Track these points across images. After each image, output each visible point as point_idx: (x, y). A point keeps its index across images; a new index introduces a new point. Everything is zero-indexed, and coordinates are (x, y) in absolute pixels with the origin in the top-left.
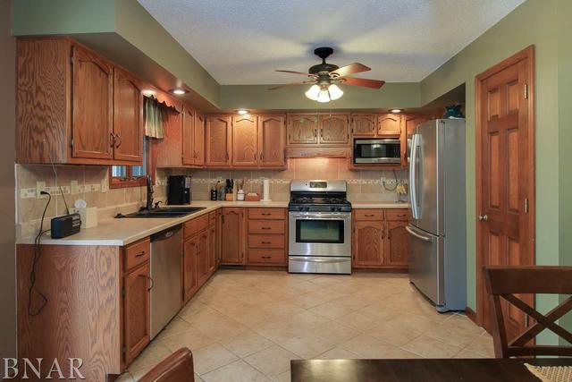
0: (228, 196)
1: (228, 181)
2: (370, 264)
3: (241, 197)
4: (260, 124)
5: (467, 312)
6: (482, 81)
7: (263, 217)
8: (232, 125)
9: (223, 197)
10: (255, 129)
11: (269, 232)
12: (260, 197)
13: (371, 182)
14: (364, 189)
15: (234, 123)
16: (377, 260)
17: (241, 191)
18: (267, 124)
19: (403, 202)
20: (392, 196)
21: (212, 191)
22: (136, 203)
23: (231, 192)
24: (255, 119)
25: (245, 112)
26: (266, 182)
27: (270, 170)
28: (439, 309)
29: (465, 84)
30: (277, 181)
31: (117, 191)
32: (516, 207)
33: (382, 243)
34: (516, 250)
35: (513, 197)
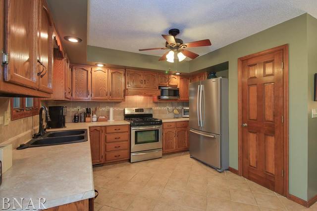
0: (87, 119)
1: (87, 109)
2: (170, 151)
3: (95, 119)
4: (110, 74)
5: (231, 170)
6: (242, 61)
7: (115, 131)
8: (91, 73)
9: (83, 120)
10: (106, 77)
11: (119, 140)
12: (108, 118)
13: (163, 108)
14: (160, 112)
15: (93, 72)
16: (172, 148)
17: (95, 116)
18: (113, 75)
19: (177, 118)
20: (171, 115)
21: (75, 117)
22: (30, 131)
23: (89, 117)
24: (107, 71)
25: (102, 66)
26: (111, 110)
27: (112, 102)
28: (220, 171)
29: (228, 62)
30: (117, 109)
31: (17, 122)
32: (271, 119)
33: (174, 139)
34: (271, 140)
35: (269, 115)
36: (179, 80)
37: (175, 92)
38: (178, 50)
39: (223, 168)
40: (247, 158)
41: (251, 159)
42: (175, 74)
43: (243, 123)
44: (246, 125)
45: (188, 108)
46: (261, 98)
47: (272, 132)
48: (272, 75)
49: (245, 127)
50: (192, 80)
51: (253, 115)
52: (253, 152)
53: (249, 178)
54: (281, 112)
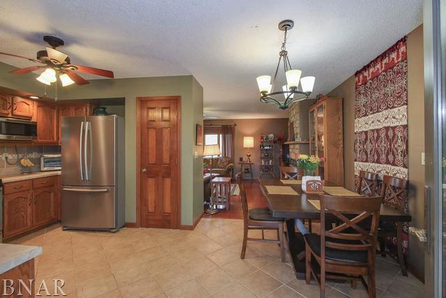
6: (141, 101)
16: (25, 226)
19: (29, 173)
29: (124, 98)
32: (168, 162)
33: (29, 210)
34: (168, 181)
35: (166, 158)
36: (35, 107)
37: (28, 128)
38: (61, 70)
39: (119, 226)
40: (146, 206)
41: (150, 206)
42: (28, 98)
43: (142, 168)
44: (145, 170)
45: (59, 155)
46: (159, 142)
47: (168, 175)
48: (169, 121)
49: (144, 172)
50: (61, 111)
51: (152, 159)
52: (151, 197)
53: (148, 226)
54: (175, 155)
